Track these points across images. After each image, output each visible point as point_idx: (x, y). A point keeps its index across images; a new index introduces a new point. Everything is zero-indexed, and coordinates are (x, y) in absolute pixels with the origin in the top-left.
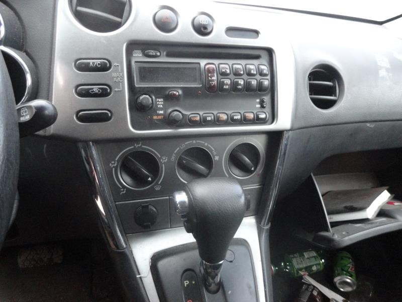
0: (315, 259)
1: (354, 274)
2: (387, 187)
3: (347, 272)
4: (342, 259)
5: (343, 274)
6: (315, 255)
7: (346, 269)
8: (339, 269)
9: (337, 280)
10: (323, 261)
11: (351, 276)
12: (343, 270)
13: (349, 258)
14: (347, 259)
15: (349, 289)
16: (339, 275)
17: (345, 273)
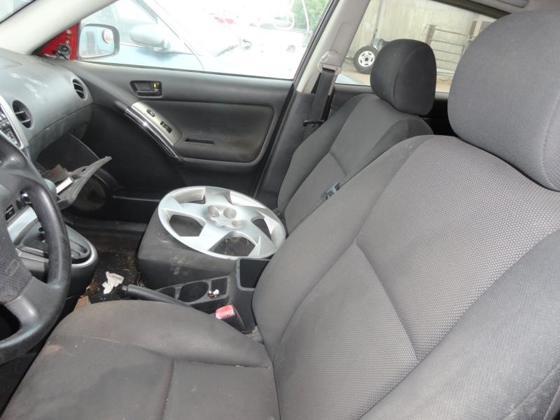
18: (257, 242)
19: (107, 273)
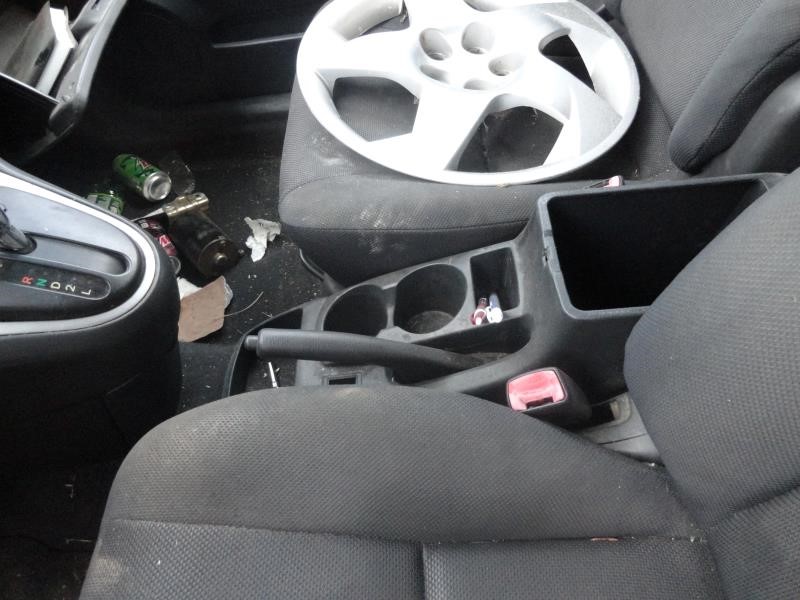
0: (101, 200)
1: (152, 167)
2: (48, 3)
3: (145, 172)
4: (124, 167)
5: (144, 179)
6: (96, 196)
7: (139, 171)
8: (135, 180)
9: (147, 193)
10: (112, 192)
11: (152, 171)
12: (139, 176)
13: (129, 158)
14: (128, 161)
15: (166, 188)
16: (142, 185)
17: (143, 175)
18: (568, 115)
19: (248, 220)
